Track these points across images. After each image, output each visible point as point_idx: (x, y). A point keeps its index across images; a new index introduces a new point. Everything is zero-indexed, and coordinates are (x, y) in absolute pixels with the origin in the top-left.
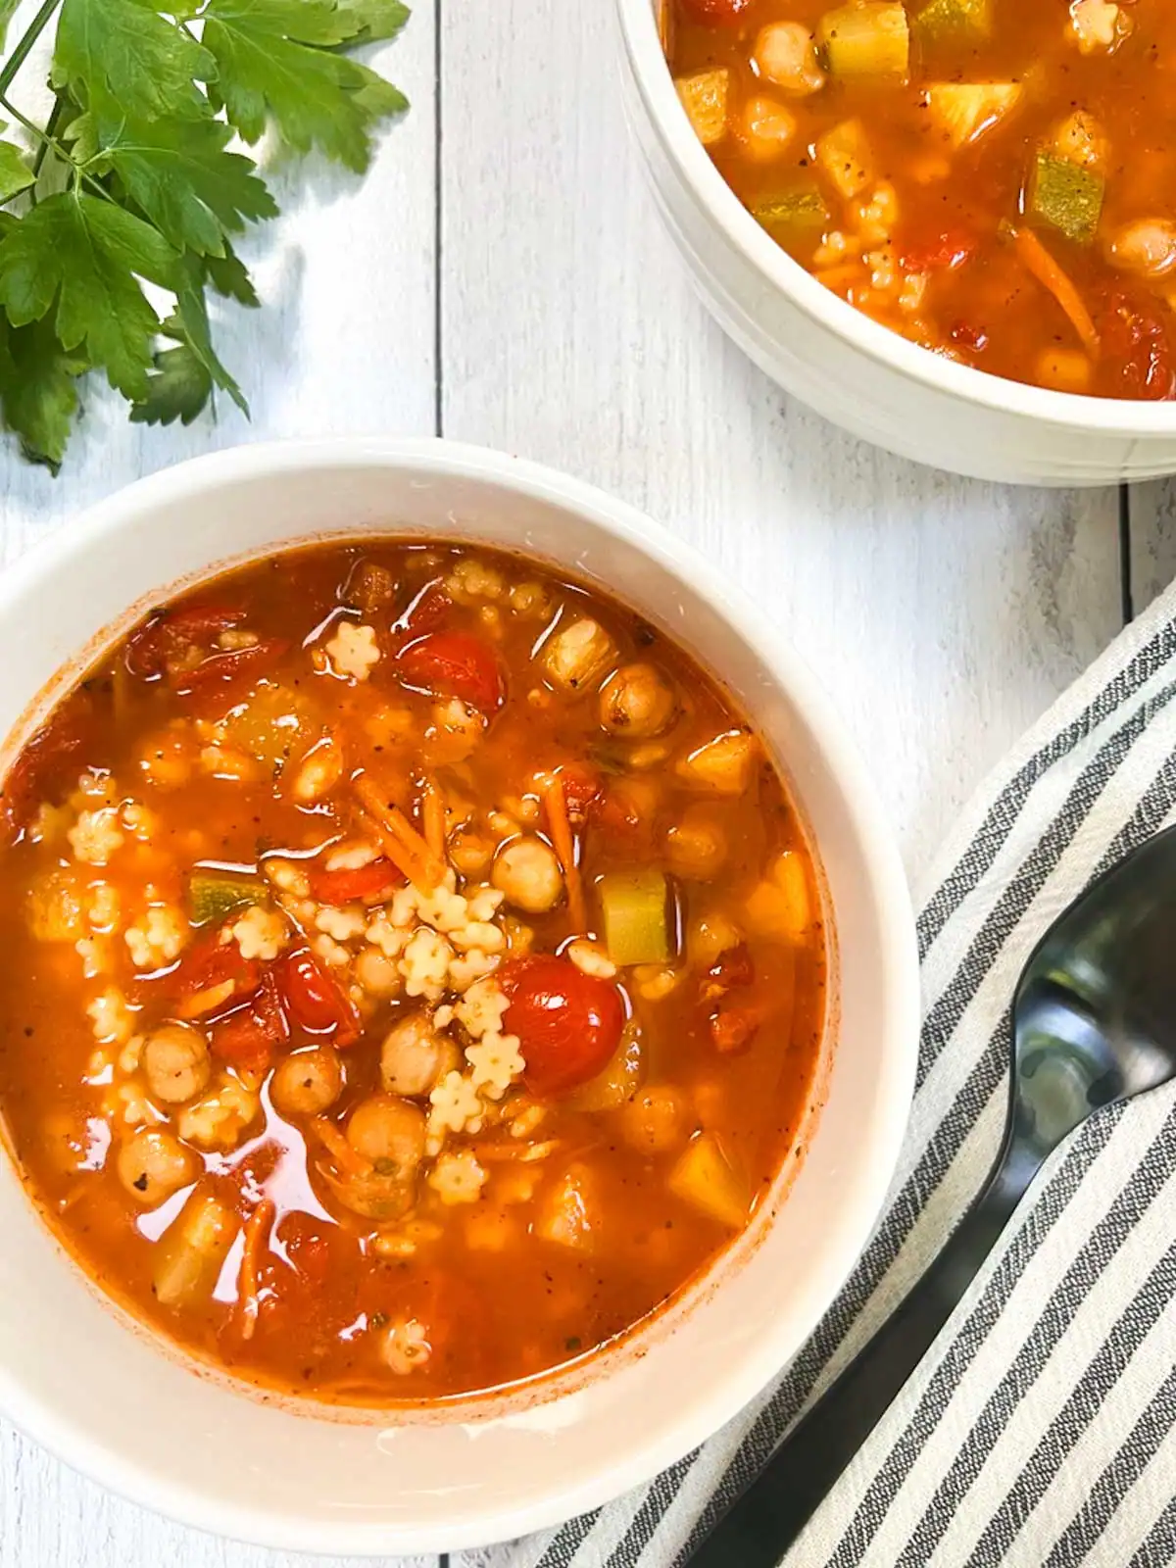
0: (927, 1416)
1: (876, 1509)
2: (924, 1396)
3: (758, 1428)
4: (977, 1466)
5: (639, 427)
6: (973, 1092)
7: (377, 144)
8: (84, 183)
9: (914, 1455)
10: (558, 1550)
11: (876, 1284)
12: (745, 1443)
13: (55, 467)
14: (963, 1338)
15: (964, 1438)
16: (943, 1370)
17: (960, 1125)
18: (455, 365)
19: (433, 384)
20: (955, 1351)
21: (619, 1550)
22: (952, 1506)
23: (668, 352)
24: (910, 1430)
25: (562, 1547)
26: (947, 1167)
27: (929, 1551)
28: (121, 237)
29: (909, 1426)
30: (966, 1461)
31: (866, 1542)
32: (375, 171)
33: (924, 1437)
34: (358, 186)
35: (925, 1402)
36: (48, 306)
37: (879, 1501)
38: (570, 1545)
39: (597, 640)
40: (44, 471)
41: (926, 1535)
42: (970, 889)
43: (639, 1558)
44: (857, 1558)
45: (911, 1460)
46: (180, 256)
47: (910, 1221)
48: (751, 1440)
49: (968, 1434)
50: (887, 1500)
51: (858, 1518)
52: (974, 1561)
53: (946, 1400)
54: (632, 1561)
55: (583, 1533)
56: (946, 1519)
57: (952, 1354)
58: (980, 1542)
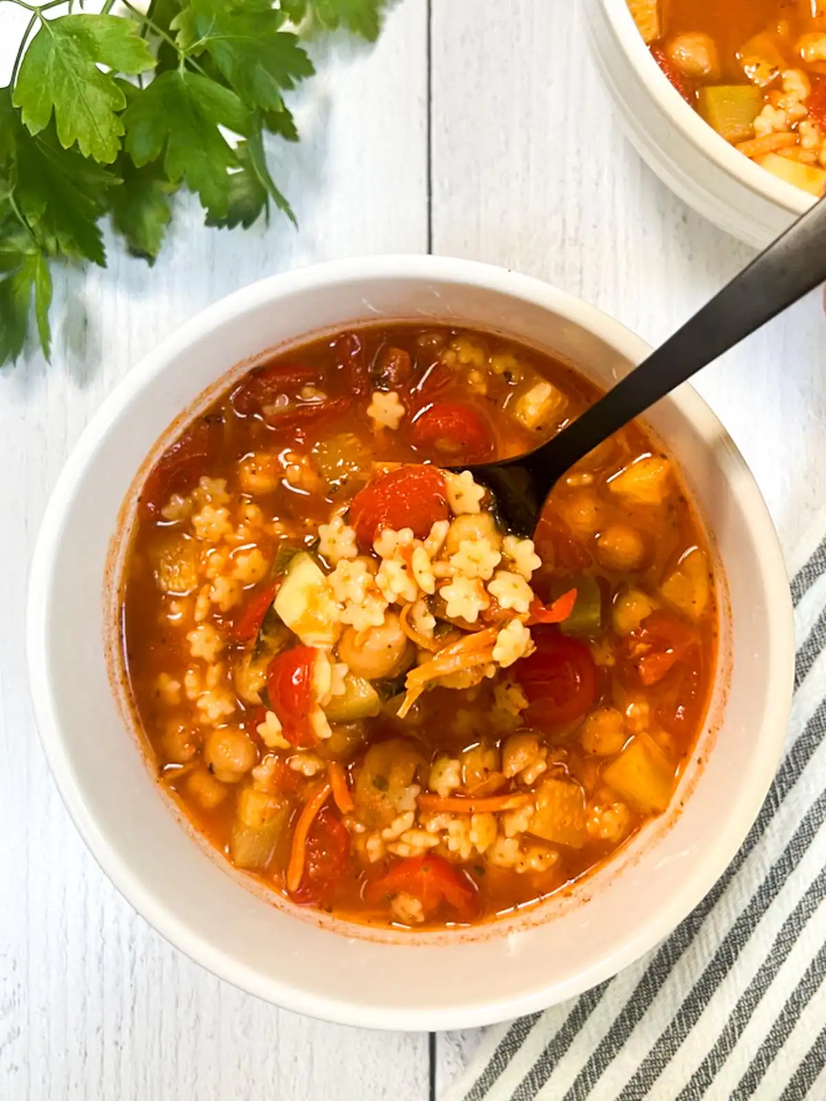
0: (781, 949)
1: (744, 1013)
2: (778, 935)
3: (660, 957)
4: (817, 984)
5: (577, 229)
6: (819, 720)
7: (383, 18)
8: (187, 64)
9: (772, 976)
10: (515, 1034)
11: (746, 856)
12: (650, 968)
13: (151, 260)
14: (809, 896)
15: (808, 965)
16: (793, 917)
17: (809, 744)
18: (442, 185)
19: (426, 199)
20: (803, 905)
21: (558, 1037)
22: (798, 1011)
23: (600, 174)
24: (769, 959)
25: (518, 1032)
26: (800, 773)
27: (781, 1042)
28: (212, 100)
29: (769, 956)
30: (809, 980)
31: (737, 1036)
32: (383, 40)
33: (780, 963)
34: (371, 50)
35: (779, 938)
36: (159, 150)
37: (747, 1008)
38: (523, 1031)
39: (552, 397)
40: (143, 263)
41: (779, 1032)
42: (820, 574)
43: (572, 1044)
44: (731, 1048)
45: (769, 980)
46: (251, 113)
47: (772, 812)
48: (654, 966)
49: (810, 962)
50: (752, 1007)
51: (731, 1019)
52: (814, 1052)
53: (794, 937)
54: (566, 1045)
55: (532, 1023)
56: (793, 1021)
57: (801, 906)
58: (818, 1039)
